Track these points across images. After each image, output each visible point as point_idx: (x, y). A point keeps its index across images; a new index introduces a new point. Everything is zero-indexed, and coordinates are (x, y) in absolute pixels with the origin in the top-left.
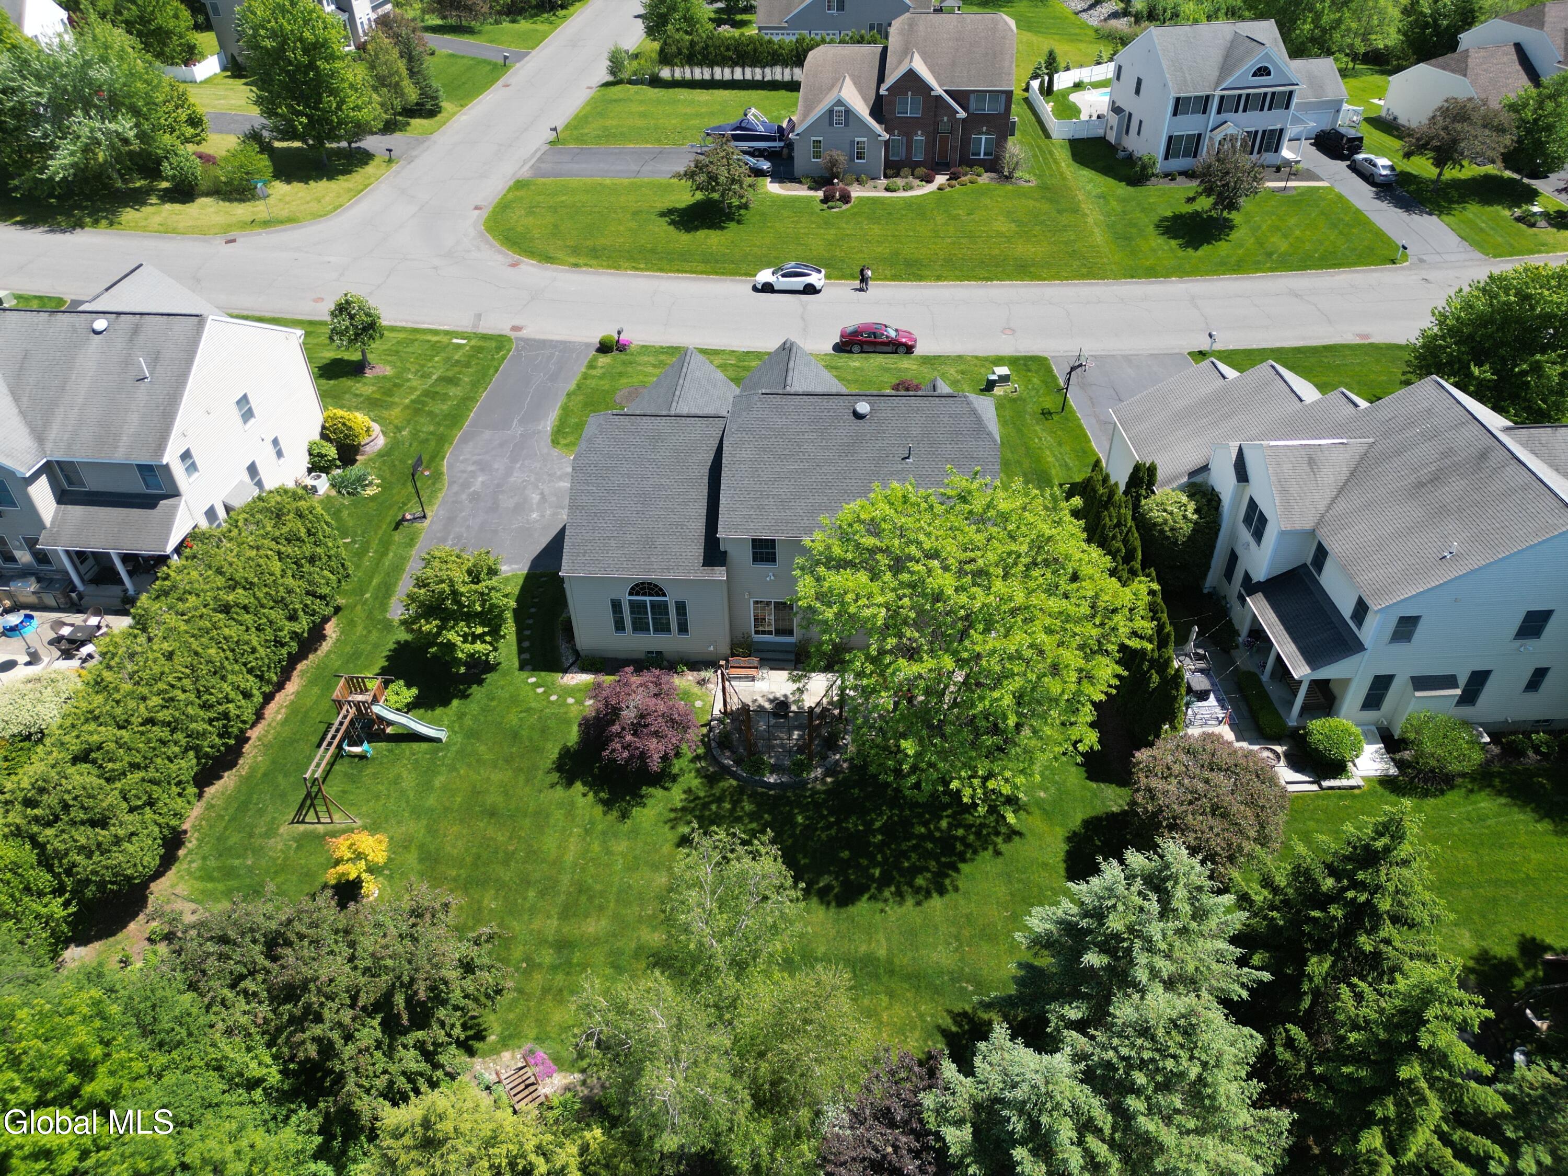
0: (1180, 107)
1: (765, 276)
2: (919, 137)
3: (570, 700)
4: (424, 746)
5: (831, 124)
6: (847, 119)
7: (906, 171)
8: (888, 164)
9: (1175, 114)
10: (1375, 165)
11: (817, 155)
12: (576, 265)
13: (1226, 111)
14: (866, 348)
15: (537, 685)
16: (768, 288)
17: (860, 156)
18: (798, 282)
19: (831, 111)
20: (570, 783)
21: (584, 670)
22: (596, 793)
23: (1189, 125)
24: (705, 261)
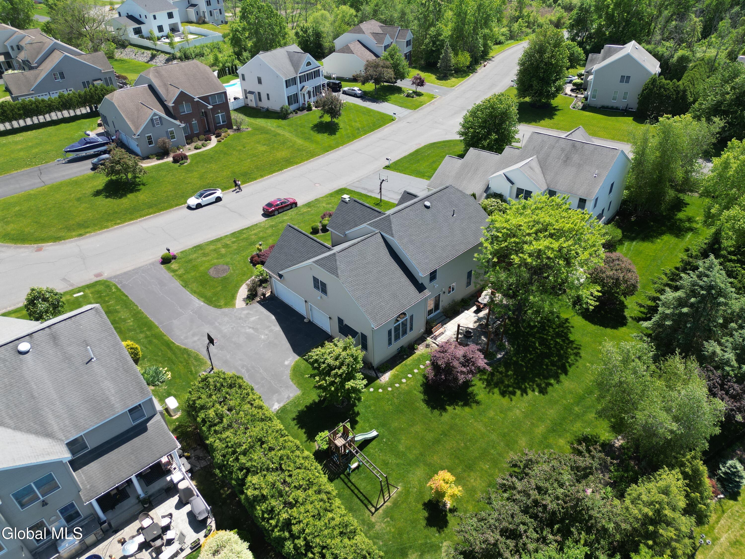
0: (288, 83)
1: (193, 201)
2: (194, 122)
3: (397, 385)
4: (374, 442)
5: (154, 126)
6: (161, 121)
7: (195, 138)
8: (187, 138)
9: (287, 87)
10: (354, 90)
11: (150, 143)
12: (81, 235)
13: (303, 82)
14: (280, 211)
15: (376, 390)
16: (199, 206)
17: (173, 137)
18: (212, 198)
19: (152, 120)
20: (445, 410)
21: (384, 372)
22: (457, 405)
23: (293, 90)
24: (150, 207)
